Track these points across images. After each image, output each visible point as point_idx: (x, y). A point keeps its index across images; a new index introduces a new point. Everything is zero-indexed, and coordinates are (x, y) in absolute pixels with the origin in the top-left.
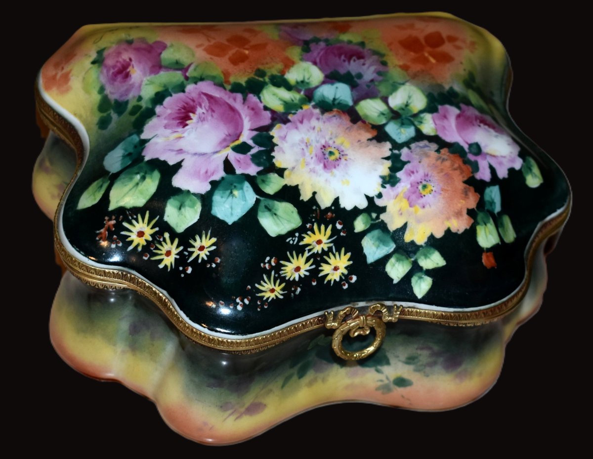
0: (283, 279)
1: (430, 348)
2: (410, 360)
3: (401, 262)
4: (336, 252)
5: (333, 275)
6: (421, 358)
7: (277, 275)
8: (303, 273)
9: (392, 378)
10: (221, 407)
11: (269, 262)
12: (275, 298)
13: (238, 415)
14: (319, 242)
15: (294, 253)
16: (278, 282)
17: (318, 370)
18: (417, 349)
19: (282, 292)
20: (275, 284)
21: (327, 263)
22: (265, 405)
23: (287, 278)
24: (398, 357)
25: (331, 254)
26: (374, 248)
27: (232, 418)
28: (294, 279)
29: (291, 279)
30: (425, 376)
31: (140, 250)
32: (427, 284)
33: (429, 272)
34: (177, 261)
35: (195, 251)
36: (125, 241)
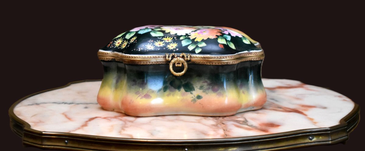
0: (154, 46)
1: (206, 82)
2: (201, 88)
3: (193, 46)
4: (173, 43)
5: (171, 48)
6: (204, 86)
8: (161, 46)
9: (196, 96)
10: (136, 93)
11: (151, 41)
12: (151, 49)
13: (141, 97)
14: (168, 40)
15: (159, 41)
16: (153, 46)
17: (171, 91)
18: (203, 83)
19: (153, 48)
20: (151, 46)
21: (170, 45)
22: (151, 97)
23: (156, 46)
24: (197, 87)
25: (171, 43)
26: (185, 43)
27: (140, 98)
28: (158, 47)
30: (206, 94)
31: (118, 47)
32: (200, 50)
33: (201, 48)
34: (126, 46)
35: (131, 41)
36: (114, 45)
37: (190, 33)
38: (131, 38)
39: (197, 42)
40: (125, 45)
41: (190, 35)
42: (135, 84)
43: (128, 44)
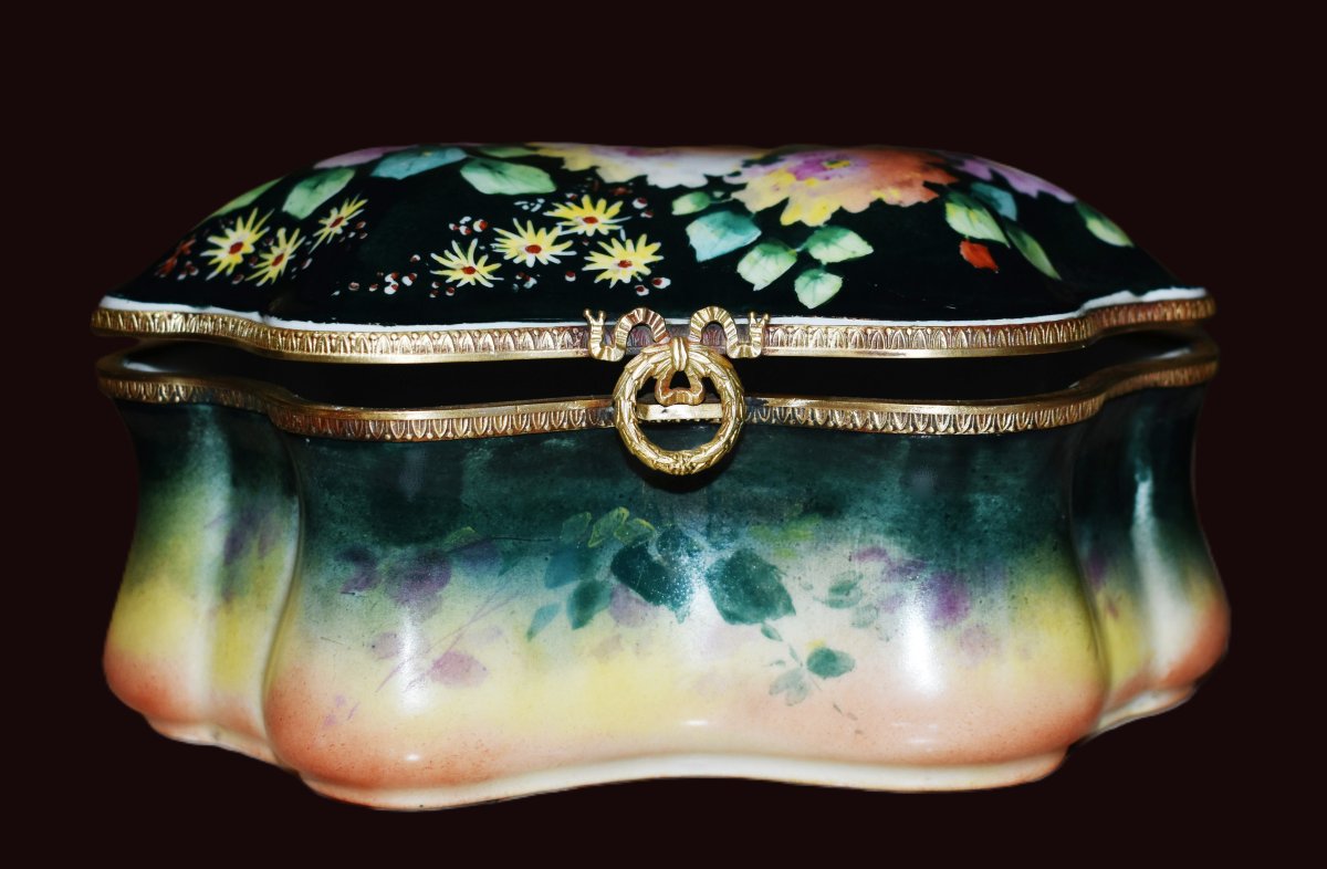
0: (495, 257)
1: (879, 553)
3: (773, 256)
4: (627, 238)
5: (616, 272)
7: (482, 248)
8: (545, 257)
9: (803, 653)
11: (469, 225)
12: (473, 283)
14: (591, 220)
15: (529, 224)
16: (484, 258)
18: (850, 558)
19: (492, 278)
20: (476, 262)
21: (605, 253)
22: (485, 670)
23: (506, 258)
25: (614, 241)
26: (714, 238)
28: (523, 264)
29: (517, 261)
31: (230, 271)
32: (829, 286)
33: (833, 268)
34: (290, 264)
35: (326, 231)
36: (206, 265)
37: (737, 174)
38: (323, 211)
39: (800, 232)
40: (279, 259)
41: (742, 187)
42: (368, 582)
43: (301, 253)
